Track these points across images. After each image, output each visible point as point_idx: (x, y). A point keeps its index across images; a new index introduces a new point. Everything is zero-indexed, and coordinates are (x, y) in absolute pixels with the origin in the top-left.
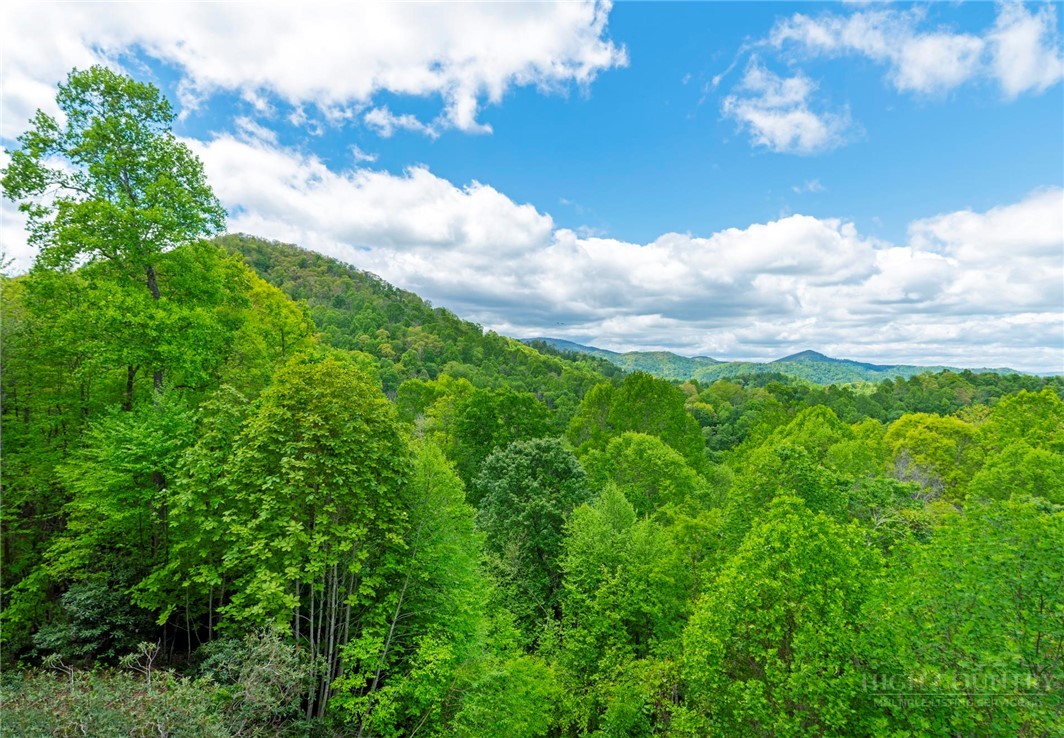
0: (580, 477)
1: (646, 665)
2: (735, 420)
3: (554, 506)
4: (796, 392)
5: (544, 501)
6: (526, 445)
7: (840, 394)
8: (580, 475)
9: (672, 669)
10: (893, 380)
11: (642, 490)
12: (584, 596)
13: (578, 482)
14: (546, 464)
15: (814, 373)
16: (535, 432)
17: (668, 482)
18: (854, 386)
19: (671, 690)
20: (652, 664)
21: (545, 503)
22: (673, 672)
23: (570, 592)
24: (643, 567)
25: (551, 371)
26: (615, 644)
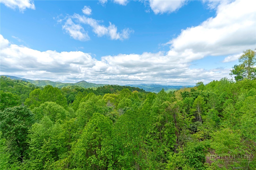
0: (33, 116)
1: (59, 162)
2: (68, 97)
3: (24, 125)
4: (81, 90)
5: (21, 125)
6: (12, 108)
7: (90, 90)
8: (33, 115)
9: (67, 160)
10: (100, 87)
11: (52, 116)
12: (37, 149)
13: (32, 117)
14: (21, 114)
15: (84, 86)
16: (14, 104)
17: (59, 114)
18: (92, 88)
19: (67, 165)
20: (60, 161)
21: (22, 125)
22: (67, 161)
23: (32, 150)
24: (56, 136)
25: (9, 85)
26: (48, 160)
